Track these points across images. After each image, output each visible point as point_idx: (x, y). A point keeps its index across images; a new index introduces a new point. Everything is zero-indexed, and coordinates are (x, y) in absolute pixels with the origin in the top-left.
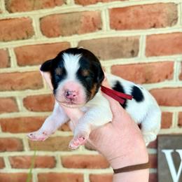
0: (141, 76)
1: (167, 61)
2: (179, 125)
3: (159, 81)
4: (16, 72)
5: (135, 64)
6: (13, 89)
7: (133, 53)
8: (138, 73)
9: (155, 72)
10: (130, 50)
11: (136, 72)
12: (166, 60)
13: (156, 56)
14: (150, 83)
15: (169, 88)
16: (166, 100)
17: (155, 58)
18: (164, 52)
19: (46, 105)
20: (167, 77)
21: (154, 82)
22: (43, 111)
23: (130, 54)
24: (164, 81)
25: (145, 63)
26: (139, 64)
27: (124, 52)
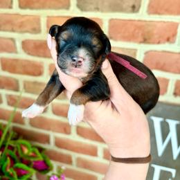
0: (140, 34)
1: (172, 22)
2: (175, 94)
3: (159, 43)
4: (17, 14)
5: (134, 21)
6: (13, 31)
7: (134, 9)
8: (137, 31)
9: (155, 32)
10: (131, 4)
11: (135, 30)
12: (170, 20)
13: (159, 14)
14: (149, 43)
15: (169, 52)
16: (164, 64)
17: (157, 16)
18: (168, 11)
19: (42, 51)
20: (168, 40)
21: (153, 43)
22: (39, 56)
23: (130, 9)
24: (164, 43)
25: (145, 21)
26: (139, 21)
27: (124, 6)
